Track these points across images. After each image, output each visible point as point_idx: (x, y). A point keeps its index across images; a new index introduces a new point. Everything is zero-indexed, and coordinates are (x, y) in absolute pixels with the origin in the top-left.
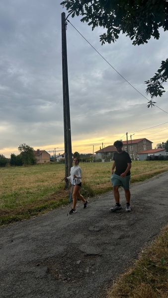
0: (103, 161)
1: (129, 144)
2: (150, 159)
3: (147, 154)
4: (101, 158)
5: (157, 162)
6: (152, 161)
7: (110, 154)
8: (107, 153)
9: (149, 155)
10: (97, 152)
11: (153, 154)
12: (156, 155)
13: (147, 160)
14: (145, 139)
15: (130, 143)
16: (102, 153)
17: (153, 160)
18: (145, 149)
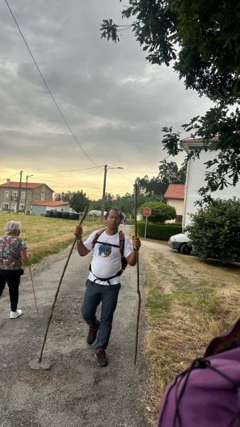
13: (46, 216)
17: (55, 217)
18: (42, 199)
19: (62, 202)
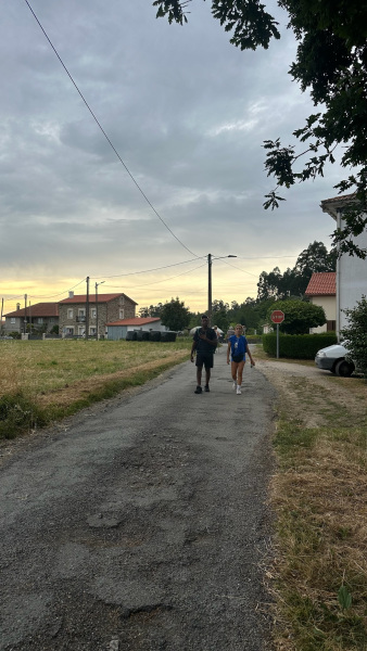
0: (25, 337)
1: (93, 303)
2: (134, 337)
3: (126, 326)
4: (19, 330)
5: (148, 344)
6: (137, 343)
7: (41, 321)
8: (34, 319)
9: (131, 329)
10: (8, 317)
11: (138, 328)
12: (146, 329)
13: (127, 340)
14: (123, 295)
15: (94, 300)
16: (22, 318)
17: (140, 340)
18: (121, 316)
19: (150, 319)
